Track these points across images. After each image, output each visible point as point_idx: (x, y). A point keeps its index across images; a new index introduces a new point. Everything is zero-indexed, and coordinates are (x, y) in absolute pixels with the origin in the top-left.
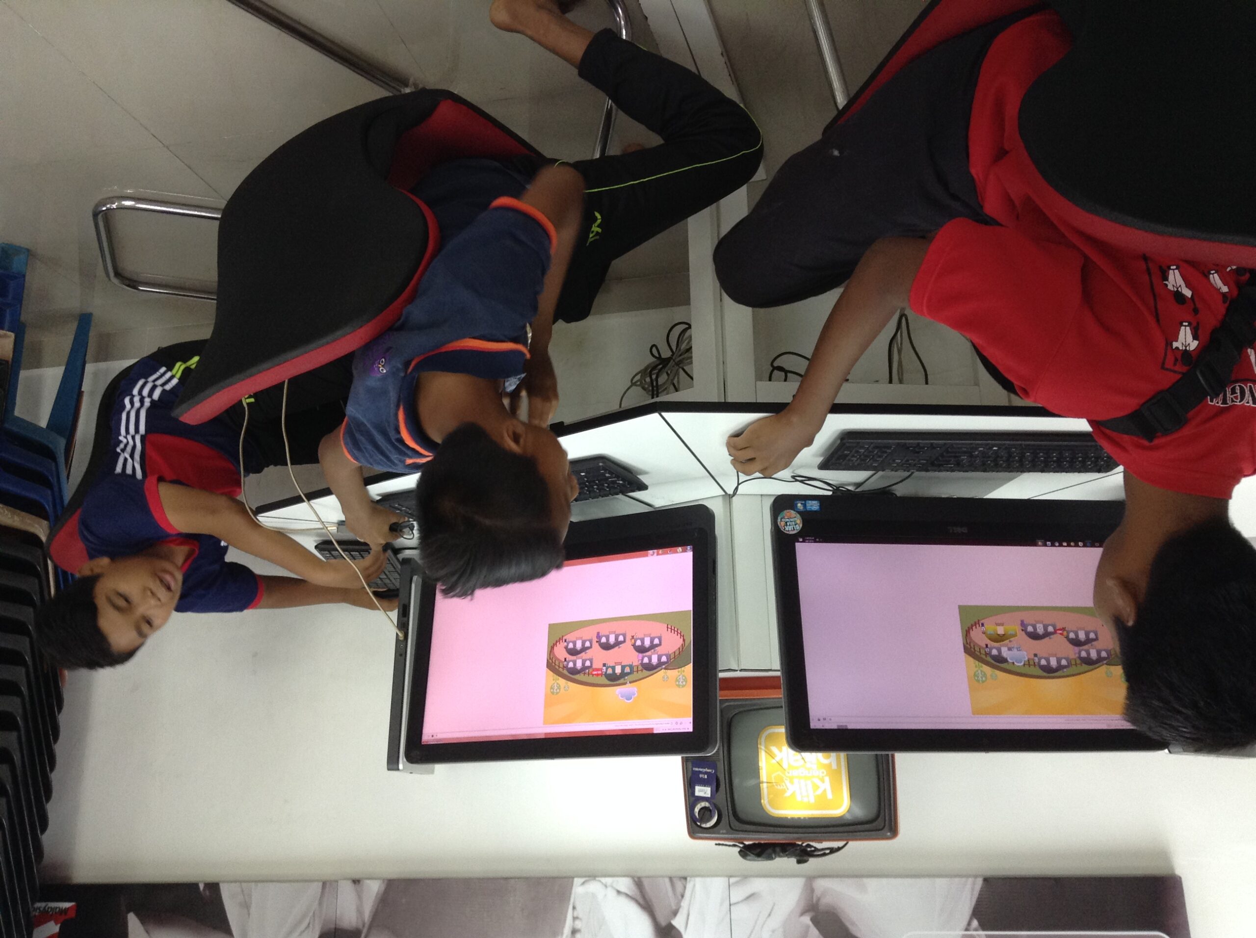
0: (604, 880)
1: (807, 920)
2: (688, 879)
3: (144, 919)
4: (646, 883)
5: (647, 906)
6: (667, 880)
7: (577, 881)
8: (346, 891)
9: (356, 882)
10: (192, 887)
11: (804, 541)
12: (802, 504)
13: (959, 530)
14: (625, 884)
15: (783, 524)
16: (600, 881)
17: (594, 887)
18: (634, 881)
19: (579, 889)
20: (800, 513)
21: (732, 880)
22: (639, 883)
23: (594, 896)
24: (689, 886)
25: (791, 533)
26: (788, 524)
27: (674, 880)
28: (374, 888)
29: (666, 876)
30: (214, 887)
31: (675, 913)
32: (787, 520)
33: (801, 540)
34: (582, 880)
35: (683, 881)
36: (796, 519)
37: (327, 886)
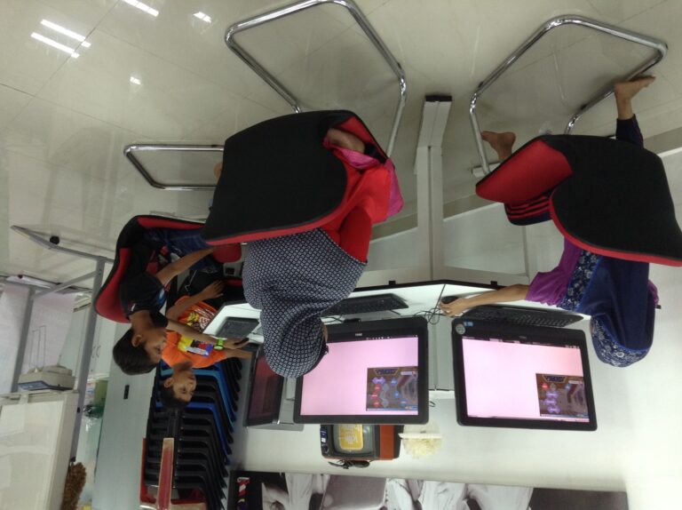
0: (397, 479)
1: (465, 502)
2: (424, 481)
3: (266, 485)
4: (410, 482)
5: (410, 492)
6: (417, 481)
8: (319, 477)
9: (322, 475)
10: (278, 474)
14: (402, 482)
16: (395, 480)
17: (393, 482)
19: (388, 484)
22: (407, 481)
23: (392, 486)
24: (424, 484)
28: (327, 478)
29: (416, 479)
30: (283, 474)
31: (419, 495)
34: (389, 479)
35: (422, 482)
37: (314, 476)
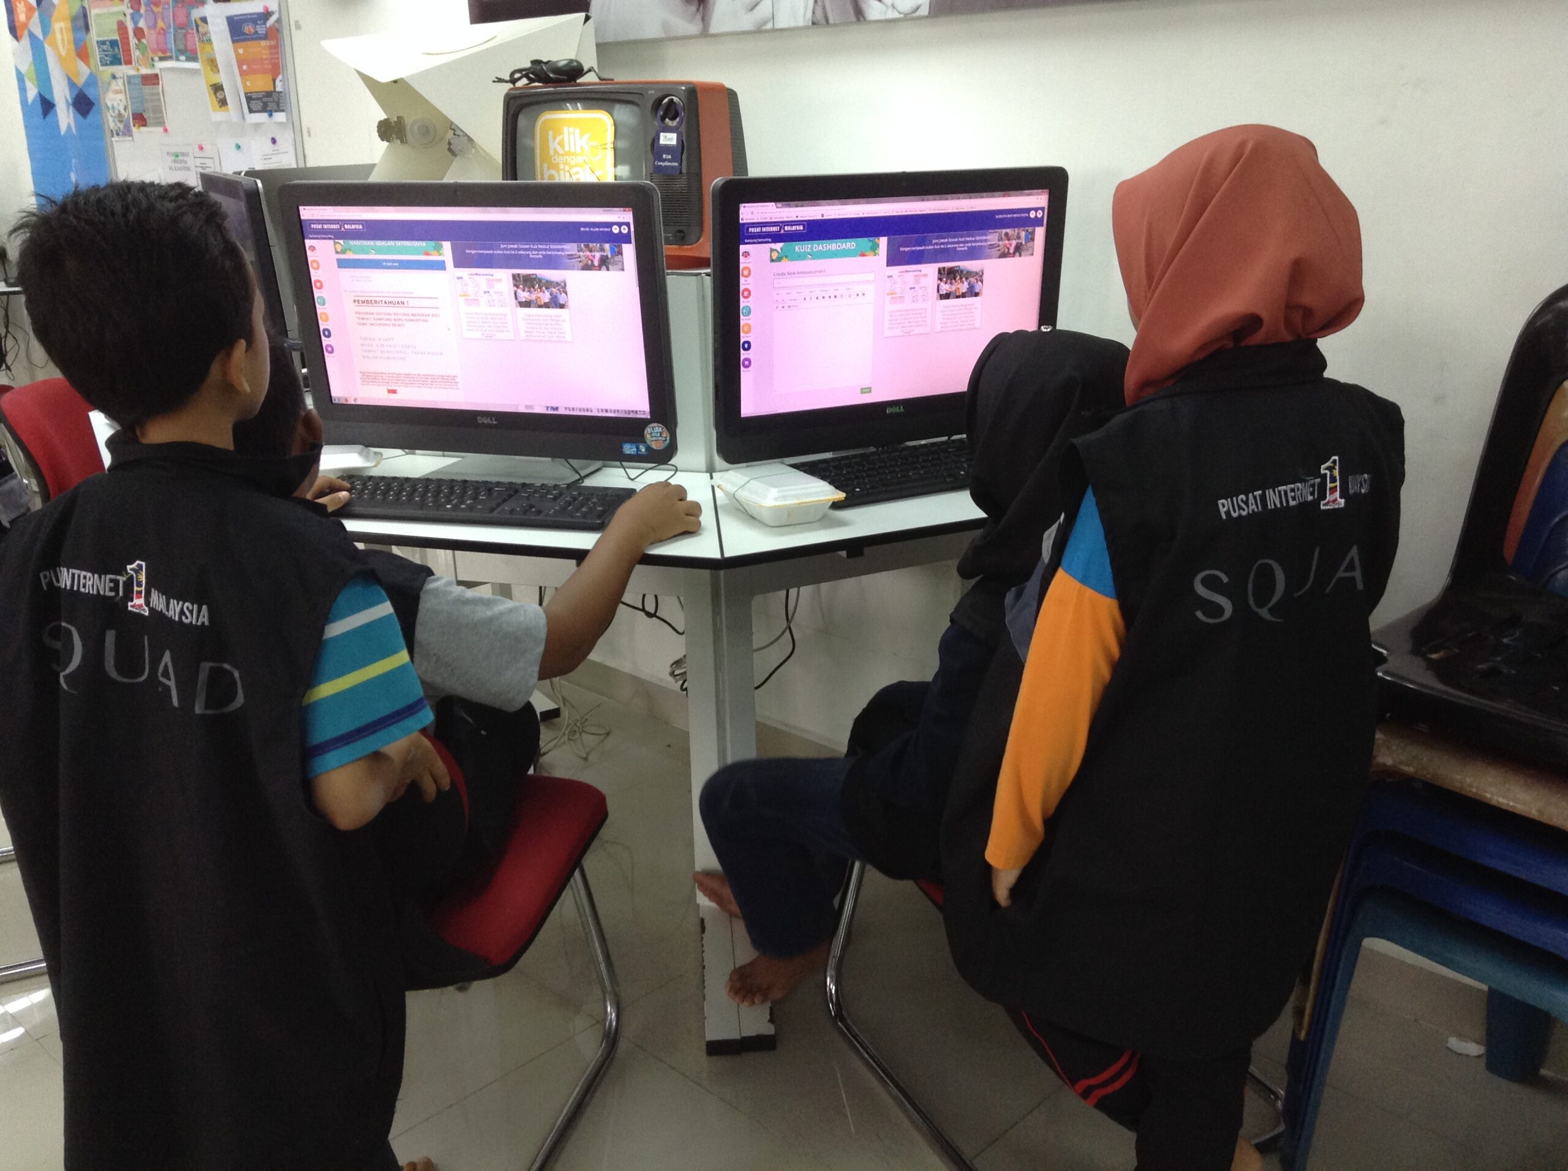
0: (896, 15)
2: (810, 24)
6: (831, 21)
7: (924, 11)
16: (900, 13)
18: (864, 18)
21: (769, 26)
24: (809, 14)
27: (823, 22)
29: (835, 25)
34: (917, 14)
35: (815, 20)
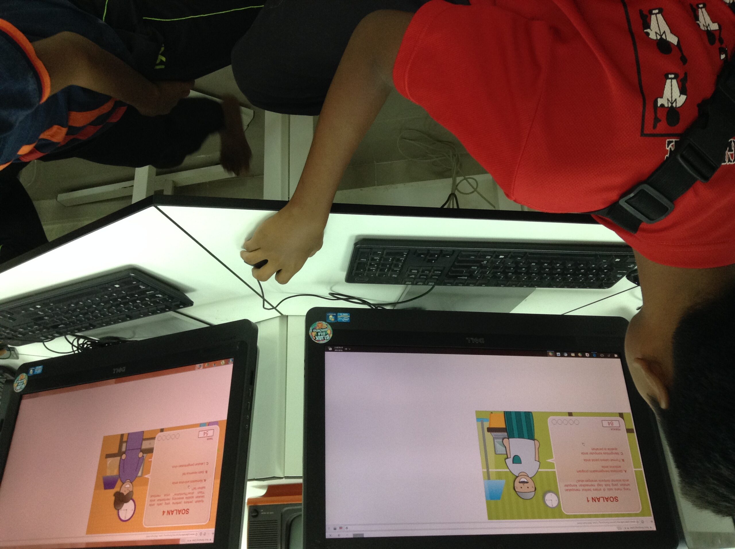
11: (333, 350)
12: (333, 315)
13: (475, 340)
15: (314, 334)
20: (331, 324)
25: (321, 342)
26: (319, 334)
32: (319, 331)
33: (330, 349)
36: (326, 330)
